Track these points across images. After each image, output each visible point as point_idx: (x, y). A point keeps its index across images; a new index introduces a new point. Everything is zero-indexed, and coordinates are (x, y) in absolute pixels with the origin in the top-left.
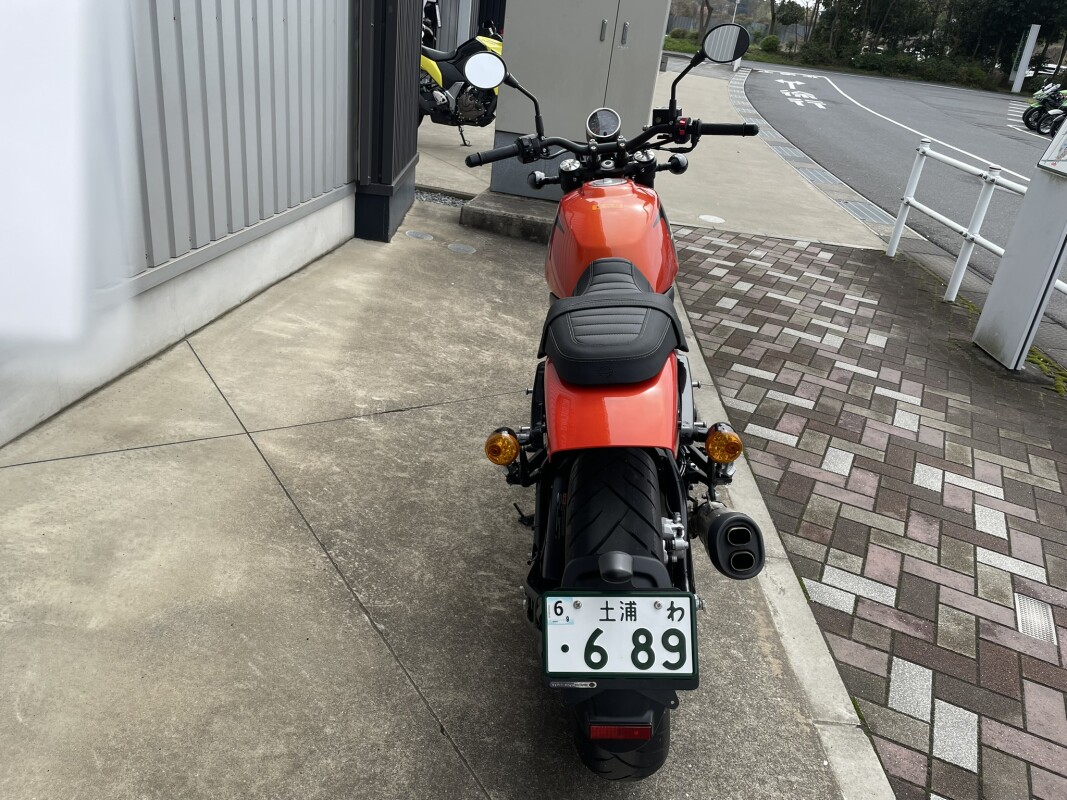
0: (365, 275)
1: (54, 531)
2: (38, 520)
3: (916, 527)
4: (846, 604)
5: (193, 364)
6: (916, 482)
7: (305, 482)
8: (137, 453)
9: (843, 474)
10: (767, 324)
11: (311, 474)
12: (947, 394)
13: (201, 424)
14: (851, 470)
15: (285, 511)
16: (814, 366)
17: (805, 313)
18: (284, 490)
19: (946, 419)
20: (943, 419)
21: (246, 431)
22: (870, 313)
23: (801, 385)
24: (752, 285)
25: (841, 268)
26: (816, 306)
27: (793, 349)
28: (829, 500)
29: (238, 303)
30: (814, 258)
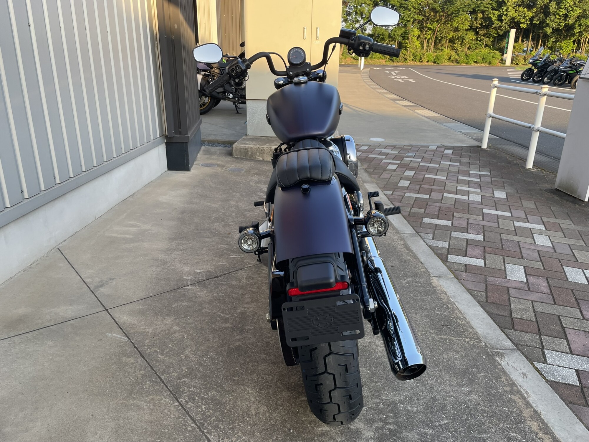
0: (178, 192)
6: (570, 280)
7: (154, 342)
8: (21, 338)
9: (522, 280)
10: (432, 193)
11: (158, 335)
12: (557, 221)
13: (70, 307)
14: (526, 277)
15: (140, 370)
16: (472, 213)
17: (452, 184)
18: (138, 351)
19: (565, 236)
20: (563, 236)
21: (105, 308)
22: (489, 180)
23: (469, 226)
24: (414, 172)
25: (461, 157)
26: (456, 179)
27: (455, 205)
28: (523, 300)
29: (94, 219)
30: (443, 153)
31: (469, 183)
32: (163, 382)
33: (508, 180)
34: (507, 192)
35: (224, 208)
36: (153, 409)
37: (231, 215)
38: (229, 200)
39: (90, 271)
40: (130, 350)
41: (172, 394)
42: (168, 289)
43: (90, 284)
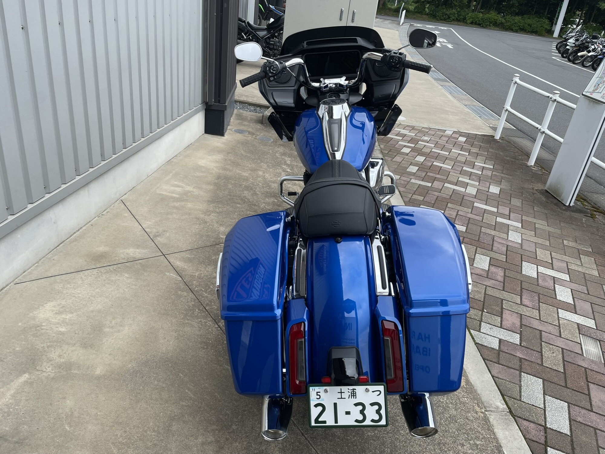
0: (214, 157)
1: (68, 317)
2: (57, 312)
3: (526, 299)
4: (495, 345)
5: (127, 214)
6: (524, 273)
7: (200, 283)
8: (105, 269)
9: (485, 269)
10: (435, 181)
11: (202, 278)
12: (535, 221)
13: (137, 250)
14: (489, 267)
15: (192, 301)
16: (464, 206)
17: (455, 174)
18: (189, 288)
19: (535, 235)
20: (534, 235)
21: (163, 254)
22: (489, 173)
23: (457, 217)
24: (425, 158)
25: (472, 147)
26: (461, 170)
27: (451, 196)
28: (480, 284)
29: (147, 177)
30: (456, 141)
31: (470, 175)
32: (207, 311)
33: (507, 176)
34: (502, 187)
35: (252, 177)
36: (201, 328)
37: (259, 185)
38: (258, 170)
39: (148, 223)
40: (183, 286)
41: (214, 320)
42: (209, 244)
43: (150, 233)
